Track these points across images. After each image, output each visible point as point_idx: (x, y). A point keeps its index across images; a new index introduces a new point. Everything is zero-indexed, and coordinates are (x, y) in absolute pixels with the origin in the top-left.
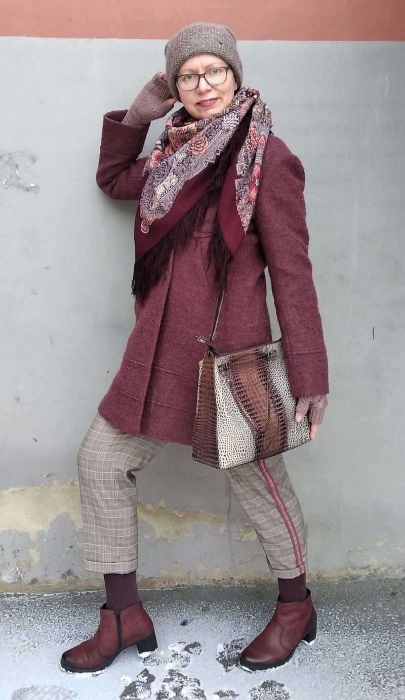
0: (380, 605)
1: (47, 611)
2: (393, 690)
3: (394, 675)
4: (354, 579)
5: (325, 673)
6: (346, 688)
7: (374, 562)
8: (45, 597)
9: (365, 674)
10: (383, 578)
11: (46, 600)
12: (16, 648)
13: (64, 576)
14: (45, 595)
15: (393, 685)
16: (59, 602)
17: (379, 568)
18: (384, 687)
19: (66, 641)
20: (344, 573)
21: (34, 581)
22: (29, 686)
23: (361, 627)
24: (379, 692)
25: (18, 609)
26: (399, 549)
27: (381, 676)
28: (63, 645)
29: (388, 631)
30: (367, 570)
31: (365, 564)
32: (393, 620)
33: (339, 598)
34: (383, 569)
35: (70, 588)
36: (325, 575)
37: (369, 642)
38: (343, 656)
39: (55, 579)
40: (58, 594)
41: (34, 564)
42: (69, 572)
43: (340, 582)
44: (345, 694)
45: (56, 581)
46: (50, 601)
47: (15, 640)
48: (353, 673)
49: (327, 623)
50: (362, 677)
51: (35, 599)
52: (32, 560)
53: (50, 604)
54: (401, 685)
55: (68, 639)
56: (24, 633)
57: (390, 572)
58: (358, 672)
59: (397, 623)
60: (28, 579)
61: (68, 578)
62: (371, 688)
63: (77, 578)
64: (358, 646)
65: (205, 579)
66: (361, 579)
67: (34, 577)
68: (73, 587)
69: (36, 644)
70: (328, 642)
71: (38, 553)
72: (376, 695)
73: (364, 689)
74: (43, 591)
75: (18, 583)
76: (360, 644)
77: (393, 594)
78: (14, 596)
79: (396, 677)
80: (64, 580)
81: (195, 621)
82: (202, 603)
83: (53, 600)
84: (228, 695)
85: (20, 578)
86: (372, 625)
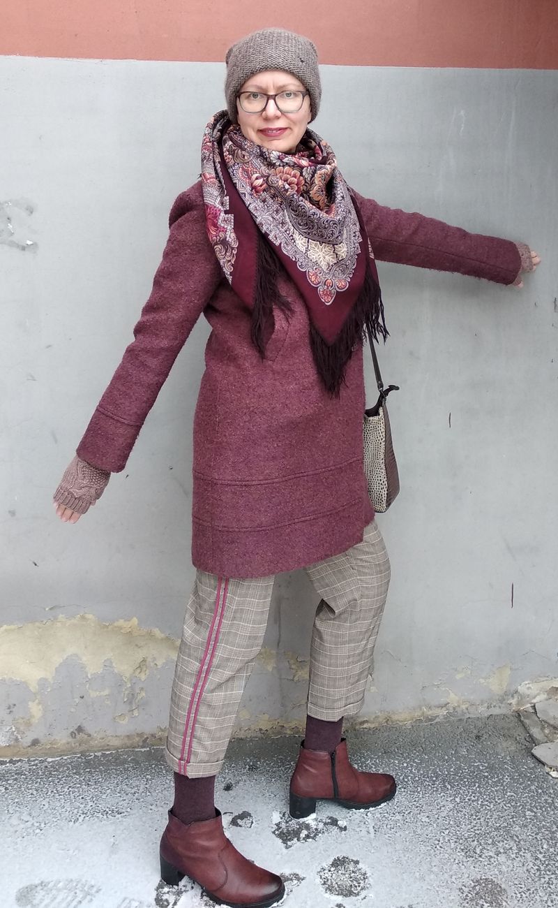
0: (464, 752)
1: (53, 781)
2: (492, 860)
3: (491, 840)
4: (431, 720)
5: (408, 843)
6: (436, 861)
7: (453, 698)
8: (49, 763)
9: (456, 842)
10: (463, 718)
11: (52, 766)
12: (16, 831)
13: (73, 735)
14: (50, 760)
15: (491, 854)
16: (68, 769)
17: (459, 706)
18: (480, 856)
19: (81, 819)
20: (417, 714)
21: (35, 742)
22: (37, 882)
23: (444, 781)
24: (476, 863)
25: (16, 779)
26: (482, 681)
27: (476, 842)
28: (77, 824)
29: (477, 785)
30: (444, 709)
31: (443, 701)
32: (481, 771)
33: (414, 745)
34: (464, 707)
35: (81, 749)
36: (395, 717)
37: (457, 799)
38: (427, 820)
39: (62, 738)
40: (66, 758)
41: (35, 721)
42: (80, 729)
43: (414, 724)
44: (435, 869)
45: (64, 741)
46: (56, 767)
47: (14, 821)
48: (441, 841)
49: (403, 779)
50: (453, 846)
51: (36, 765)
52: (32, 716)
53: (57, 771)
54: (500, 853)
55: (83, 816)
56: (25, 811)
57: (472, 710)
58: (447, 839)
59: (486, 774)
60: (27, 741)
61: (78, 736)
62: (465, 860)
63: (89, 735)
64: (444, 806)
65: (249, 729)
66: (437, 720)
67: (35, 737)
68: (84, 747)
69: (43, 825)
70: (407, 803)
71: (40, 707)
72: (472, 867)
73: (457, 861)
74: (47, 755)
75: (14, 746)
76: (446, 803)
77: (478, 737)
78: (10, 762)
79: (493, 843)
80: (74, 740)
81: (241, 784)
82: (248, 761)
83: (60, 765)
84: (291, 880)
85: (17, 739)
86: (457, 778)
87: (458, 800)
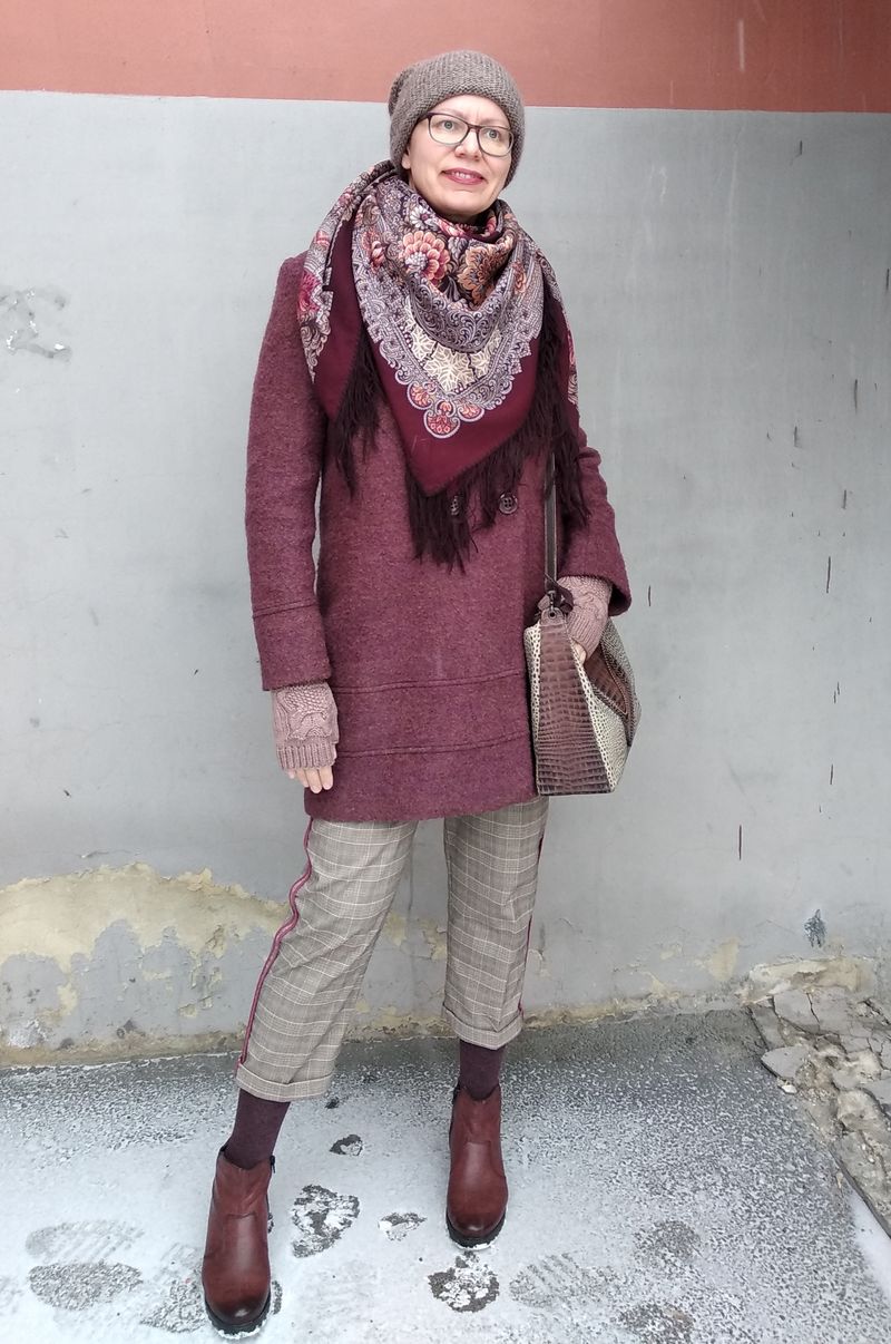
0: (668, 1059)
1: (90, 1096)
2: (686, 1198)
3: (688, 1173)
4: (625, 1017)
5: (572, 1176)
6: (608, 1199)
7: (657, 987)
8: (86, 1072)
9: (639, 1175)
10: (671, 1014)
11: (89, 1077)
12: (33, 1160)
13: (120, 1033)
14: (87, 1068)
15: (686, 1190)
16: (112, 1079)
17: (665, 998)
18: (671, 1193)
19: (124, 1144)
20: (606, 1008)
21: (67, 1044)
22: (57, 1223)
23: (634, 1097)
24: (663, 1202)
25: (38, 1093)
26: (699, 963)
27: (667, 1176)
28: (118, 1151)
29: (680, 1102)
30: (645, 1001)
31: (643, 990)
32: (688, 1084)
33: (599, 1049)
34: (673, 999)
35: (131, 1053)
36: (576, 1013)
37: (648, 1121)
38: (604, 1146)
39: (105, 1038)
40: (109, 1065)
41: (65, 1013)
42: (130, 1026)
43: (601, 1023)
44: (606, 1209)
45: (107, 1042)
46: (95, 1078)
47: (32, 1147)
48: (620, 1174)
49: (578, 1094)
50: (635, 1179)
51: (68, 1075)
52: (62, 1007)
53: (96, 1082)
54: (699, 1189)
55: (127, 1141)
56: (48, 1134)
57: (684, 1003)
58: (627, 1171)
59: (694, 1088)
60: (54, 1041)
61: (127, 1036)
62: (648, 1197)
63: (144, 1035)
64: (629, 1129)
65: (369, 1028)
66: (636, 1017)
67: (67, 1036)
68: (136, 1051)
69: (71, 1152)
70: (579, 1125)
71: (74, 993)
72: (657, 1207)
73: (637, 1199)
74: (82, 1061)
75: (38, 1049)
76: (633, 1125)
77: (690, 1040)
78: (31, 1071)
79: (691, 1177)
80: (120, 1040)
81: (351, 1100)
82: (365, 1069)
83: (101, 1075)
84: (407, 1221)
85: (41, 1040)
86: (653, 1093)
87: (650, 1121)
